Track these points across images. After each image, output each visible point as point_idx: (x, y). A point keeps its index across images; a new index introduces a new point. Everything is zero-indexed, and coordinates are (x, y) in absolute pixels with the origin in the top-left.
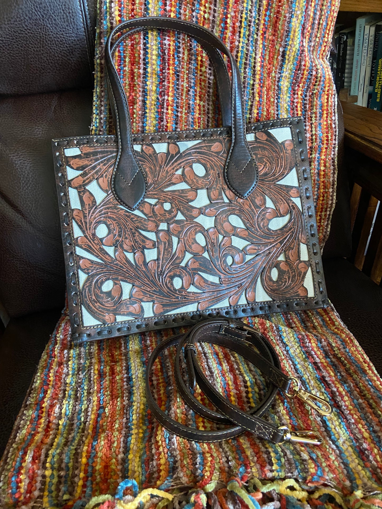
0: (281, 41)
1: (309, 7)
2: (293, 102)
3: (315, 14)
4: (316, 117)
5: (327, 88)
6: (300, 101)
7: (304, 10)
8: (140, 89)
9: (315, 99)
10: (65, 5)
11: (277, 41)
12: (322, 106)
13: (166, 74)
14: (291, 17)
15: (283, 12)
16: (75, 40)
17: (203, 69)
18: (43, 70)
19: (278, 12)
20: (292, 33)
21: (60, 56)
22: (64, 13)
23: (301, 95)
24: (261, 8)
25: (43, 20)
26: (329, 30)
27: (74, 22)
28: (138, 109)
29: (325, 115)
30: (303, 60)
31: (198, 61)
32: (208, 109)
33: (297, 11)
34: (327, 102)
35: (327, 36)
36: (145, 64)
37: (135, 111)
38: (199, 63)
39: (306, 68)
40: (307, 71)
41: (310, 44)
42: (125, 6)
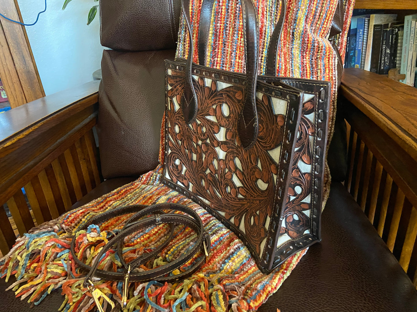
0: (291, 26)
1: (312, 4)
2: (303, 63)
3: (316, 9)
4: (321, 72)
5: (328, 54)
6: (308, 62)
7: (307, 6)
9: (319, 61)
12: (324, 65)
13: (217, 44)
14: (298, 10)
15: (292, 8)
19: (289, 8)
23: (308, 59)
24: (278, 6)
26: (328, 20)
29: (327, 71)
33: (302, 7)
34: (329, 62)
35: (326, 23)
39: (310, 42)
40: (310, 44)
41: (311, 28)
42: (195, 4)
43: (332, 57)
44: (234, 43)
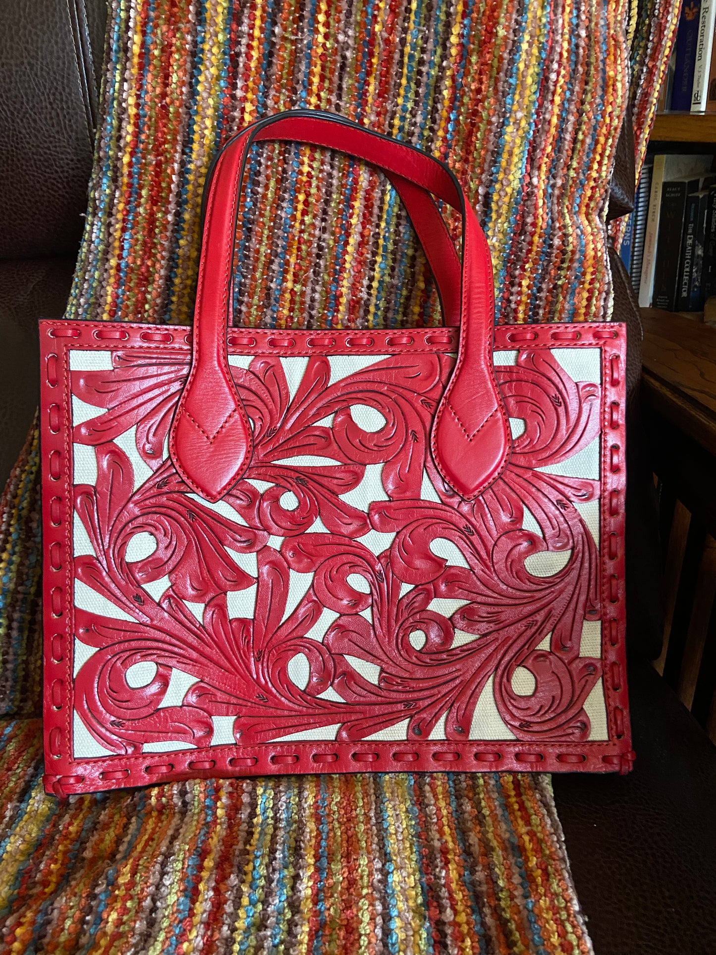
0: (481, 174)
1: (547, 104)
2: (509, 301)
3: (562, 120)
5: (588, 277)
6: (524, 298)
7: (533, 111)
8: (164, 253)
9: (561, 298)
10: (54, 94)
11: (473, 172)
14: (503, 122)
15: (484, 114)
16: (72, 160)
17: (308, 219)
18: (15, 213)
19: (475, 113)
20: (505, 156)
21: (44, 189)
22: (53, 108)
23: (528, 287)
25: (13, 122)
26: (602, 155)
27: (71, 126)
28: (154, 293)
30: (529, 213)
31: (298, 202)
32: (313, 300)
33: (516, 112)
34: (588, 307)
35: (596, 166)
36: (179, 204)
37: (149, 297)
38: (300, 207)
39: (538, 230)
40: (540, 237)
41: (551, 182)
42: (150, 88)
43: (599, 290)
44: (279, 229)
